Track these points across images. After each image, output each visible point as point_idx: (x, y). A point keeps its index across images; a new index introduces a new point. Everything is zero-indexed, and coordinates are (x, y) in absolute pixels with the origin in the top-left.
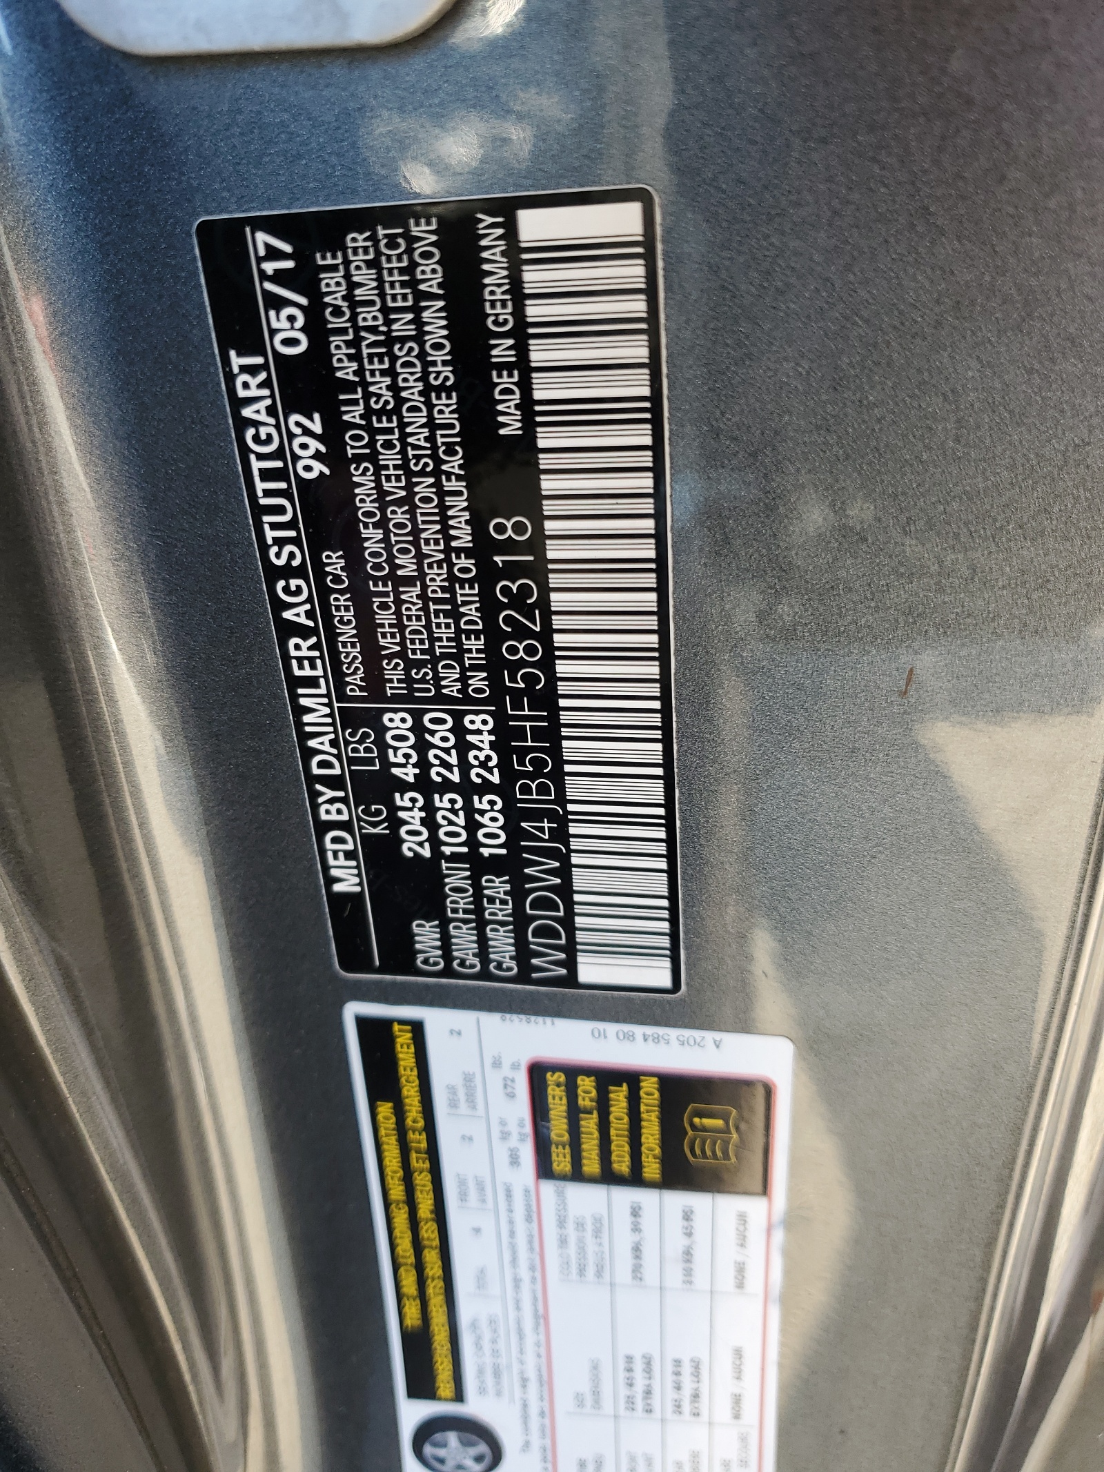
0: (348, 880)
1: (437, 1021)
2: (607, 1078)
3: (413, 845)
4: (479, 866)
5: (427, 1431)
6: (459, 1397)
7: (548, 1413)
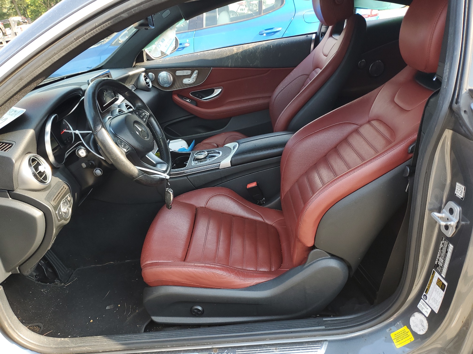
0: (436, 263)
1: (436, 272)
2: (441, 281)
3: (439, 263)
4: (440, 266)
5: (425, 295)
6: (427, 294)
7: (430, 298)
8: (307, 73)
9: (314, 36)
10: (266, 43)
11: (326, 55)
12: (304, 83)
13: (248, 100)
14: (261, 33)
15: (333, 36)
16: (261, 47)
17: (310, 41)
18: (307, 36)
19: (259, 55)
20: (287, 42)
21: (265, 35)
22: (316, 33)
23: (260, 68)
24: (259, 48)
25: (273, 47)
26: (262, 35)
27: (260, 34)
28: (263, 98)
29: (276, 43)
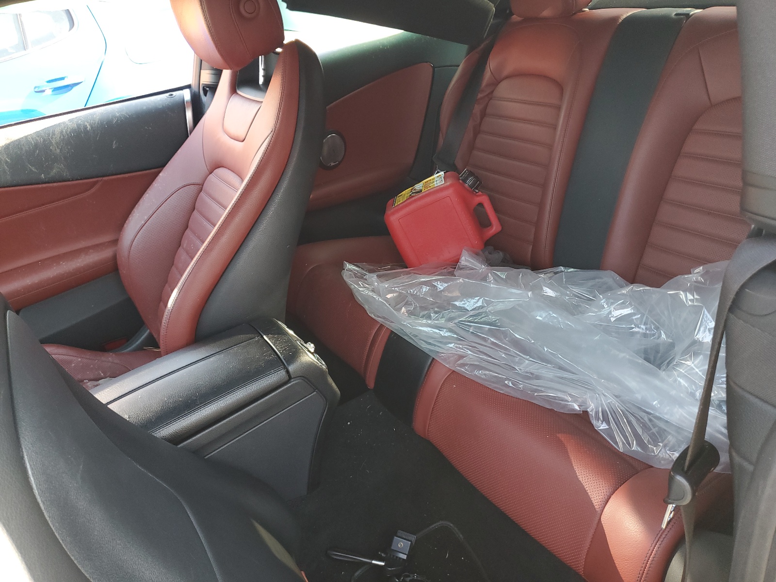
8: (198, 181)
9: (187, 95)
10: (70, 121)
11: (242, 139)
12: (195, 205)
13: (57, 259)
14: (40, 90)
15: (238, 92)
16: (58, 130)
17: (181, 107)
18: (172, 95)
19: (58, 151)
20: (127, 113)
21: (49, 92)
22: (189, 87)
23: (69, 181)
24: (54, 134)
25: (92, 127)
26: (44, 94)
27: (36, 92)
28: (97, 247)
29: (97, 118)
